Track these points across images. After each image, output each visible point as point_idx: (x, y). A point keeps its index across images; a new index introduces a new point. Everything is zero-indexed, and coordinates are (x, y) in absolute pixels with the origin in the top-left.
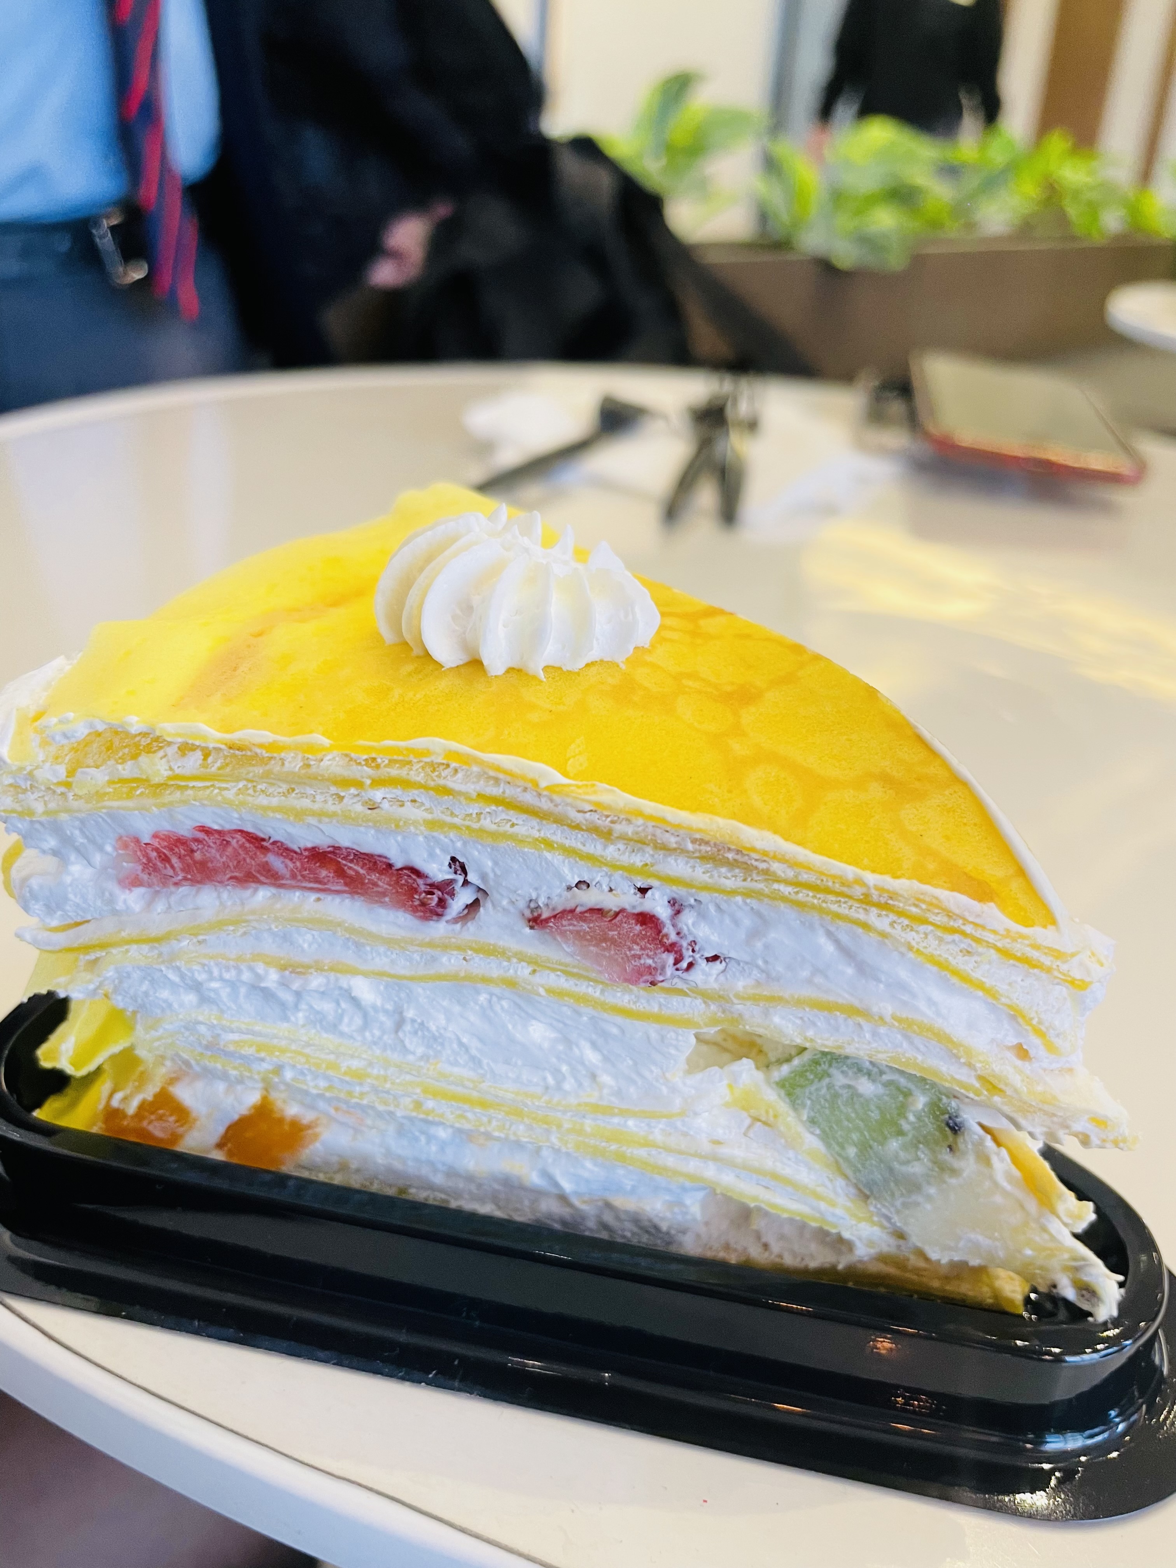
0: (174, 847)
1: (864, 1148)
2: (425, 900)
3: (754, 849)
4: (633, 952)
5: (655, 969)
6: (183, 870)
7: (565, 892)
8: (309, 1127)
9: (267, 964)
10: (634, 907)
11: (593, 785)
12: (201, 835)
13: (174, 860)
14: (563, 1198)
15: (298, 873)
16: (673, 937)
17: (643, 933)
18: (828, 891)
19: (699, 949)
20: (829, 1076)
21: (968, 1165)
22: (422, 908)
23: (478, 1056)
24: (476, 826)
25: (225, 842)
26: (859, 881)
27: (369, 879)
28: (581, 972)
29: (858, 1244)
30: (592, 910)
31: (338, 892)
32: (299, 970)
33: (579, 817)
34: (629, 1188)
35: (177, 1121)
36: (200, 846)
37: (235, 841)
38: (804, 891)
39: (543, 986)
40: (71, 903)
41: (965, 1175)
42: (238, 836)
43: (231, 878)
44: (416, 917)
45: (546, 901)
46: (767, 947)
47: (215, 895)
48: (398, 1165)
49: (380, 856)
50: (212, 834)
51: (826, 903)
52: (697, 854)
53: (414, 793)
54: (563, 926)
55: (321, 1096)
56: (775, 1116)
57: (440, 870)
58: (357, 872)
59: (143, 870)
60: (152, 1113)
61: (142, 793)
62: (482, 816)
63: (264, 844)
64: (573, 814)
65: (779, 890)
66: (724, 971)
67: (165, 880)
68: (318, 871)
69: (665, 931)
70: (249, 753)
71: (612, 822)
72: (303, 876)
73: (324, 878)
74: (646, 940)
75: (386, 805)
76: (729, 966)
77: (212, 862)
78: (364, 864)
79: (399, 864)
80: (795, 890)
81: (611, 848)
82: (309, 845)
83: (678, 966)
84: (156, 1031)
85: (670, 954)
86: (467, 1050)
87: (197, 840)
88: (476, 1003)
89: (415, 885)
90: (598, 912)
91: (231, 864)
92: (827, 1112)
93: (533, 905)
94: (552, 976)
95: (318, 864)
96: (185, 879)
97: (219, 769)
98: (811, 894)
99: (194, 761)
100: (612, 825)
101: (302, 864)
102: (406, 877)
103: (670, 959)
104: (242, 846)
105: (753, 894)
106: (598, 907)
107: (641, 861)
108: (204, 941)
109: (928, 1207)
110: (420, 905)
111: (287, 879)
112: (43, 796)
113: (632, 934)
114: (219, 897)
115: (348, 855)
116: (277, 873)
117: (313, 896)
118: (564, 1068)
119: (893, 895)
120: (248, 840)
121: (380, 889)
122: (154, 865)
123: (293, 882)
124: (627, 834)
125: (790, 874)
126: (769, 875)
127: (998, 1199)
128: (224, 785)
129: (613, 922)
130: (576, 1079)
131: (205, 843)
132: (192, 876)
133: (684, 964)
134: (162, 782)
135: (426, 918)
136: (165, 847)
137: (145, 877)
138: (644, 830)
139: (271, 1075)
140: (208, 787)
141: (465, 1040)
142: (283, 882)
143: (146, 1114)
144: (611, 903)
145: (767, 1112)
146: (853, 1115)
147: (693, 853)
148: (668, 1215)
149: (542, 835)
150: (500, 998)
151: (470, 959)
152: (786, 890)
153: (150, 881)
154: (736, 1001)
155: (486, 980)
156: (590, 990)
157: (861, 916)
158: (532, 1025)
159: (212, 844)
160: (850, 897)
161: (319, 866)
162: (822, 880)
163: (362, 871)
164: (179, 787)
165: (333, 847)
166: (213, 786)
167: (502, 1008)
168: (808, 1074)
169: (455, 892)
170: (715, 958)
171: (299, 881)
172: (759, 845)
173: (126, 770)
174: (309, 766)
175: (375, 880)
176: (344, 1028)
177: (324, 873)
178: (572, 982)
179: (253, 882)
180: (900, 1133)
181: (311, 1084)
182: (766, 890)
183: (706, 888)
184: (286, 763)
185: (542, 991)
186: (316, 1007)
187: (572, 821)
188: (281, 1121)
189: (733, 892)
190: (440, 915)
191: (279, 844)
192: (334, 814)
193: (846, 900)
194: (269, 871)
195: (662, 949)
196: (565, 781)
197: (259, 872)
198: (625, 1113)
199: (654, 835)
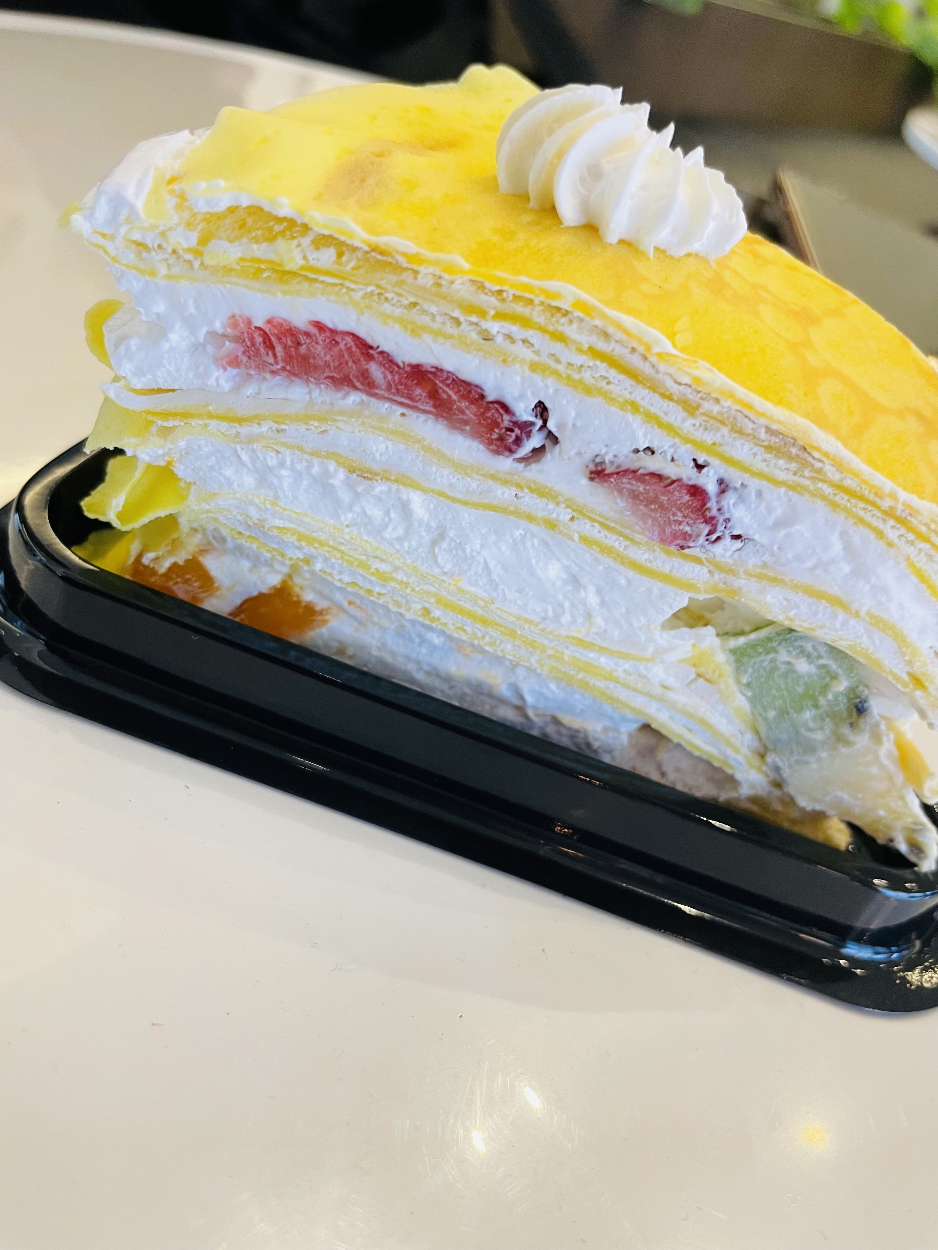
0: (282, 337)
1: (783, 713)
2: (505, 435)
3: (818, 449)
4: (676, 518)
5: (690, 536)
6: (284, 360)
7: (632, 454)
8: (321, 613)
9: (338, 463)
10: (690, 479)
11: (696, 362)
12: (314, 330)
13: (279, 349)
14: (521, 709)
15: (393, 386)
16: (714, 512)
17: (690, 503)
18: (862, 498)
19: (731, 527)
20: (776, 652)
21: (862, 740)
22: (499, 443)
23: (497, 581)
24: (577, 377)
25: (333, 342)
26: (893, 496)
27: (458, 406)
28: (618, 527)
29: (744, 785)
30: (653, 475)
31: (424, 412)
32: (365, 475)
33: (675, 389)
34: (578, 710)
35: (200, 587)
36: (308, 341)
37: (344, 342)
38: (842, 494)
39: (578, 532)
40: (164, 369)
41: (856, 747)
42: (349, 339)
43: (328, 377)
44: (488, 449)
45: (612, 459)
46: (787, 536)
47: (306, 390)
48: (389, 659)
49: (477, 386)
50: (324, 331)
51: (856, 508)
52: (766, 444)
53: (529, 334)
54: (622, 482)
55: (340, 589)
56: (720, 676)
57: (525, 411)
58: (449, 397)
59: (244, 353)
60: (178, 576)
61: (268, 277)
62: (583, 369)
63: (371, 352)
64: (669, 383)
65: (821, 489)
66: (739, 549)
67: (262, 367)
68: (413, 388)
69: (708, 505)
70: (390, 260)
71: (702, 399)
72: (398, 390)
73: (416, 396)
74: (690, 510)
75: (499, 339)
76: (746, 546)
77: (314, 358)
78: (459, 391)
79: (490, 397)
80: (835, 492)
81: (689, 422)
82: (414, 361)
83: (710, 537)
84: (208, 504)
85: (706, 525)
86: (489, 574)
87: (307, 334)
88: (511, 536)
89: (499, 420)
90: (658, 477)
91: (332, 364)
92: (763, 680)
93: (598, 460)
94: (588, 524)
95: (415, 381)
96: (284, 369)
97: (353, 269)
98: (846, 498)
99: (328, 256)
100: (701, 402)
101: (400, 379)
102: (493, 411)
103: (706, 529)
104: (349, 349)
105: (798, 488)
106: (659, 473)
107: (711, 440)
108: (283, 430)
109: (815, 766)
110: (497, 439)
111: (382, 389)
112: (167, 260)
113: (679, 502)
114: (310, 393)
115: (447, 379)
116: (374, 382)
117: (401, 410)
118: (567, 605)
119: (914, 512)
120: (356, 345)
121: (465, 417)
122: (256, 349)
123: (386, 395)
124: (712, 412)
125: (836, 477)
126: (819, 475)
127: (874, 770)
128: (353, 286)
129: (668, 488)
130: (572, 616)
131: (314, 338)
132: (291, 367)
133: (714, 537)
134: (294, 269)
135: (498, 452)
136: (274, 335)
137: (244, 359)
138: (728, 412)
139: (301, 564)
140: (336, 285)
141: (491, 566)
142: (377, 391)
143: (174, 576)
144: (671, 471)
145: (714, 671)
146: (783, 686)
147: (763, 441)
148: (603, 737)
149: (632, 397)
150: (533, 536)
151: (521, 497)
152: (827, 490)
153: (248, 364)
154: (743, 576)
155: (530, 518)
156: (616, 544)
157: (880, 525)
158: (553, 565)
159: (320, 342)
160: (878, 507)
161: (416, 384)
162: (861, 488)
163: (454, 397)
164: (306, 278)
165: (436, 368)
166: (341, 284)
167: (533, 544)
168: (758, 647)
169: (532, 434)
170: (737, 537)
171: (392, 393)
172: (825, 446)
173: (259, 250)
174: (439, 285)
175: (464, 408)
176: (387, 534)
177: (418, 391)
178: (604, 532)
179: (348, 385)
180: (816, 706)
181: (337, 577)
182: (812, 488)
183: (760, 475)
184: (420, 276)
185: (576, 536)
186: (368, 511)
187: (667, 390)
188: (298, 603)
189: (783, 483)
190: (511, 451)
191: (385, 355)
192: (451, 337)
193: (873, 508)
194: (367, 378)
195: (702, 520)
196: (675, 352)
197: (357, 377)
198: (602, 650)
199: (735, 418)
